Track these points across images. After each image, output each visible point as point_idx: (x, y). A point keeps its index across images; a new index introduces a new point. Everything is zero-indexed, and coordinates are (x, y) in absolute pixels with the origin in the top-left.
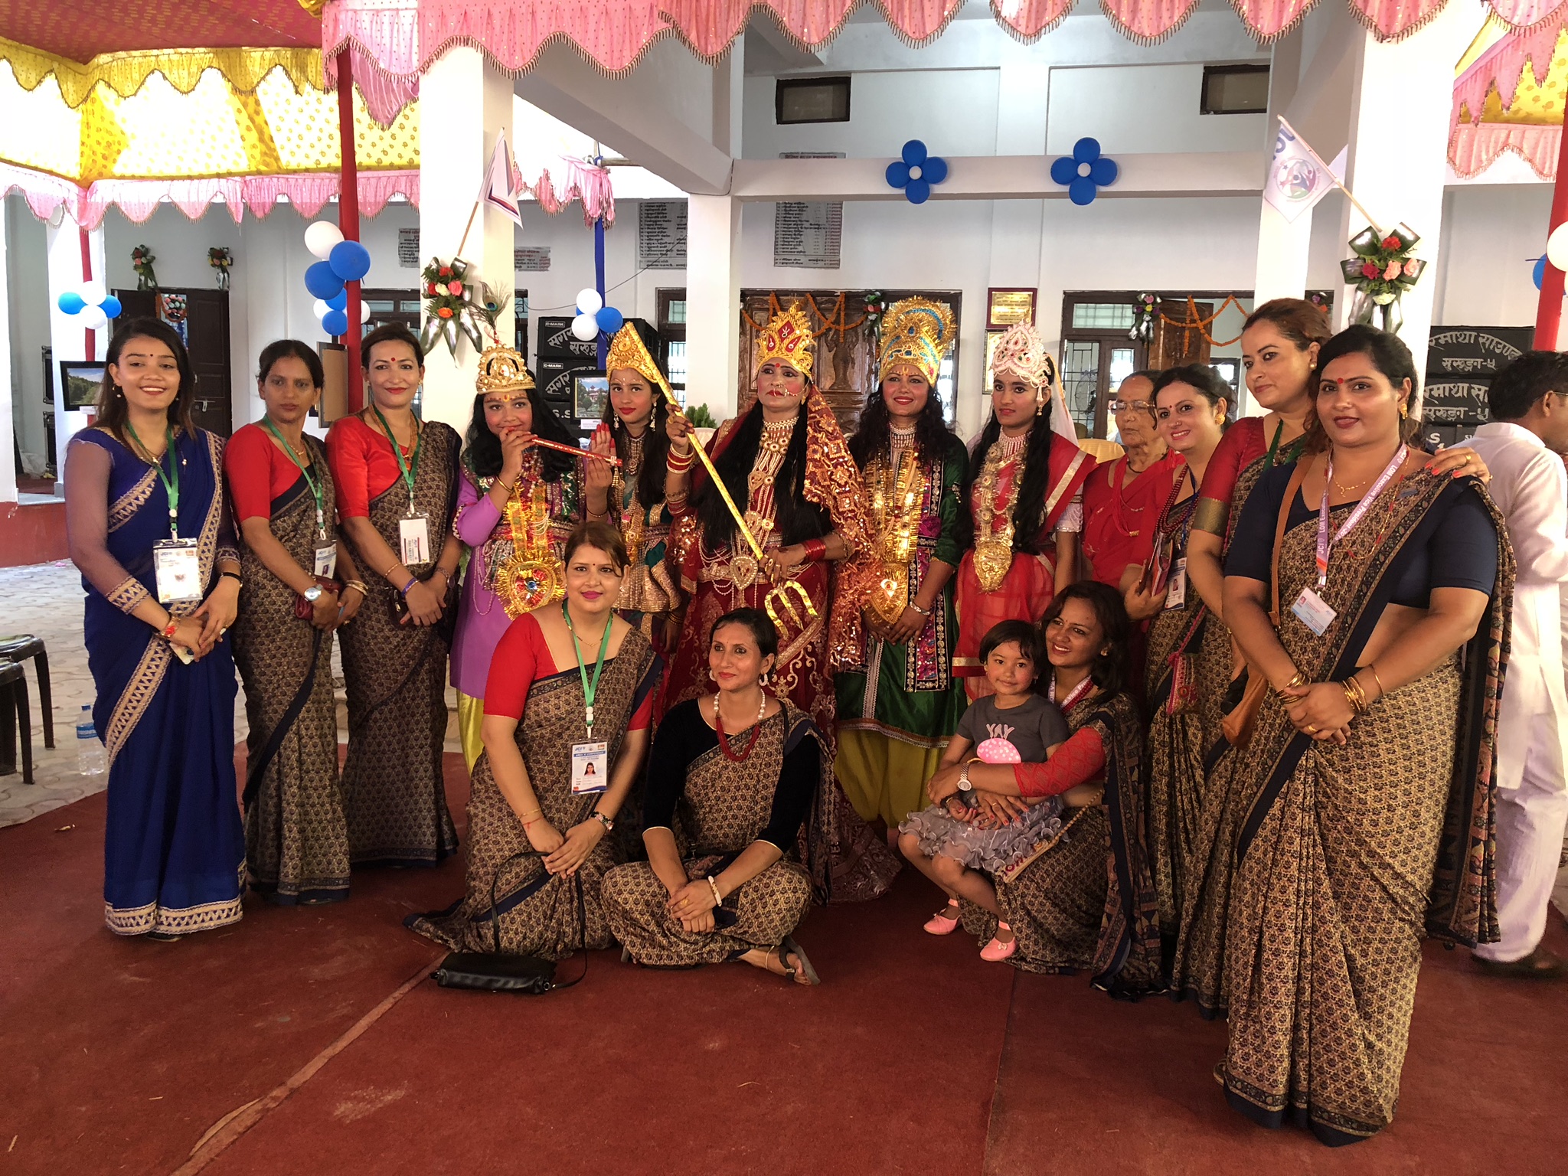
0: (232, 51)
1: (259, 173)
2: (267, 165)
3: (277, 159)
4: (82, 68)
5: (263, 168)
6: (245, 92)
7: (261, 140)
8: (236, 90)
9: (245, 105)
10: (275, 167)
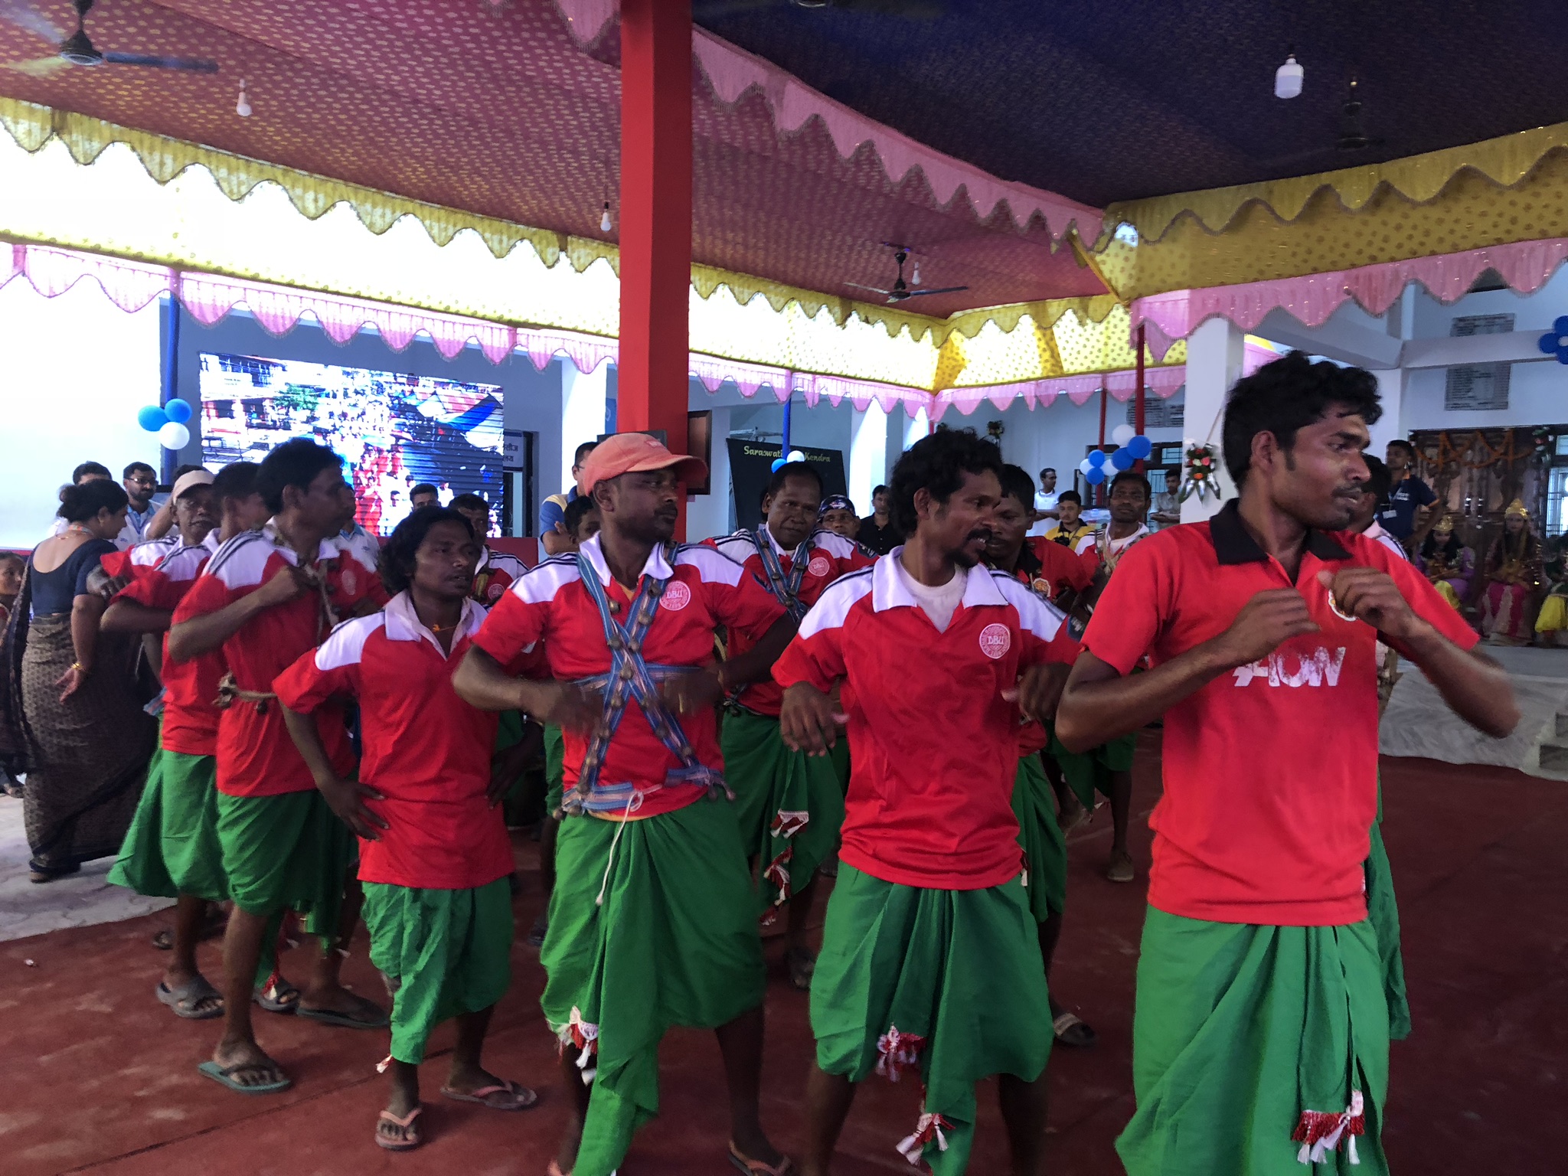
0: (1040, 303)
1: (1048, 377)
2: (1053, 371)
3: (1061, 368)
4: (943, 321)
5: (1051, 374)
6: (1045, 327)
7: (1052, 356)
8: (1039, 327)
9: (1044, 335)
10: (1059, 373)
